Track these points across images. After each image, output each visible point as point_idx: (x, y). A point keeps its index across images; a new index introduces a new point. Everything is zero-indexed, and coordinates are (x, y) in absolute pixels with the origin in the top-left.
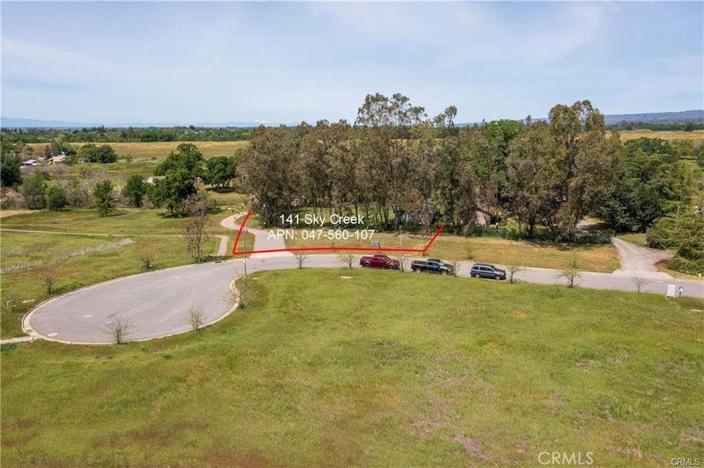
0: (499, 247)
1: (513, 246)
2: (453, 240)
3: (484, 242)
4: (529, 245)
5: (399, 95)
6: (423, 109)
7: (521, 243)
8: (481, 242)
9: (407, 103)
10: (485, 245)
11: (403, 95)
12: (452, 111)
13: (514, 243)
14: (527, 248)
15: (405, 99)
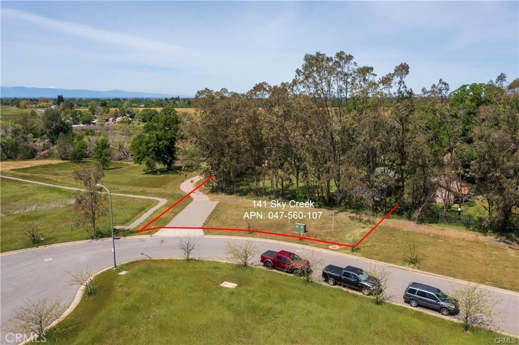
0: (458, 243)
1: (477, 242)
2: (400, 227)
3: (440, 233)
4: (502, 243)
5: (343, 53)
6: (372, 69)
7: (490, 239)
8: (436, 232)
9: (352, 62)
10: (438, 237)
11: (347, 53)
12: (403, 69)
13: (481, 237)
14: (498, 248)
15: (350, 57)
